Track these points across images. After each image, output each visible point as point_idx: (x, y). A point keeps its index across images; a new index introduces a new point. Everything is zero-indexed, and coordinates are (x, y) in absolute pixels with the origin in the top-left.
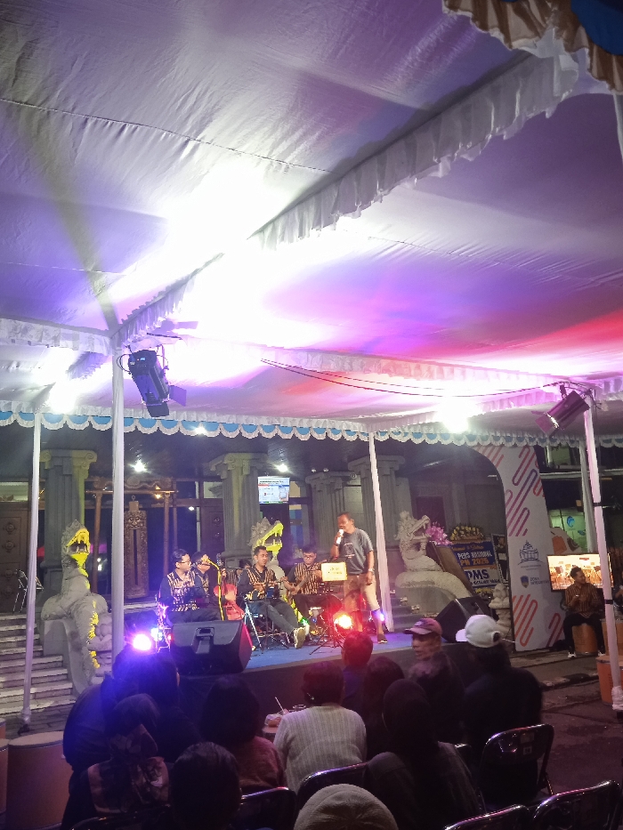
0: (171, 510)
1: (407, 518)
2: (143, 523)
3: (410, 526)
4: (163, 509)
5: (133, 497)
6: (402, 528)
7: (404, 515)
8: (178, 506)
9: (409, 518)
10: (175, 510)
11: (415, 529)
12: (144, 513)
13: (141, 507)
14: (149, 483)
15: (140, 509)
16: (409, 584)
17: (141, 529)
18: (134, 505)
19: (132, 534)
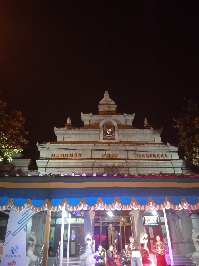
0: (122, 227)
1: (194, 232)
2: (113, 231)
3: (195, 235)
4: (119, 226)
5: (111, 223)
6: (193, 236)
7: (193, 231)
8: (126, 225)
9: (195, 232)
10: (124, 227)
11: (196, 236)
12: (114, 228)
14: (115, 218)
15: (113, 226)
16: (196, 256)
17: (113, 233)
18: (111, 225)
19: (110, 234)
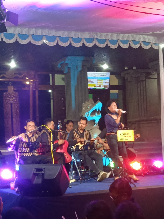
0: (34, 92)
2: (17, 99)
4: (29, 91)
5: (10, 84)
8: (39, 89)
10: (37, 92)
12: (17, 93)
13: (16, 89)
14: (20, 74)
15: (14, 91)
17: (15, 103)
18: (11, 89)
19: (10, 106)
